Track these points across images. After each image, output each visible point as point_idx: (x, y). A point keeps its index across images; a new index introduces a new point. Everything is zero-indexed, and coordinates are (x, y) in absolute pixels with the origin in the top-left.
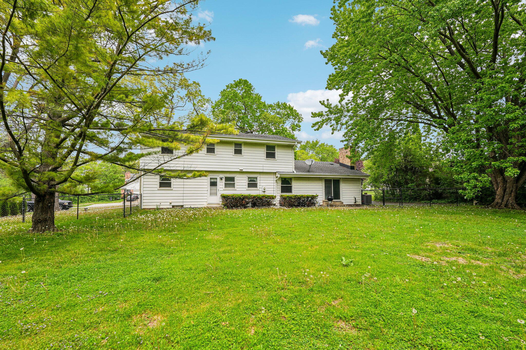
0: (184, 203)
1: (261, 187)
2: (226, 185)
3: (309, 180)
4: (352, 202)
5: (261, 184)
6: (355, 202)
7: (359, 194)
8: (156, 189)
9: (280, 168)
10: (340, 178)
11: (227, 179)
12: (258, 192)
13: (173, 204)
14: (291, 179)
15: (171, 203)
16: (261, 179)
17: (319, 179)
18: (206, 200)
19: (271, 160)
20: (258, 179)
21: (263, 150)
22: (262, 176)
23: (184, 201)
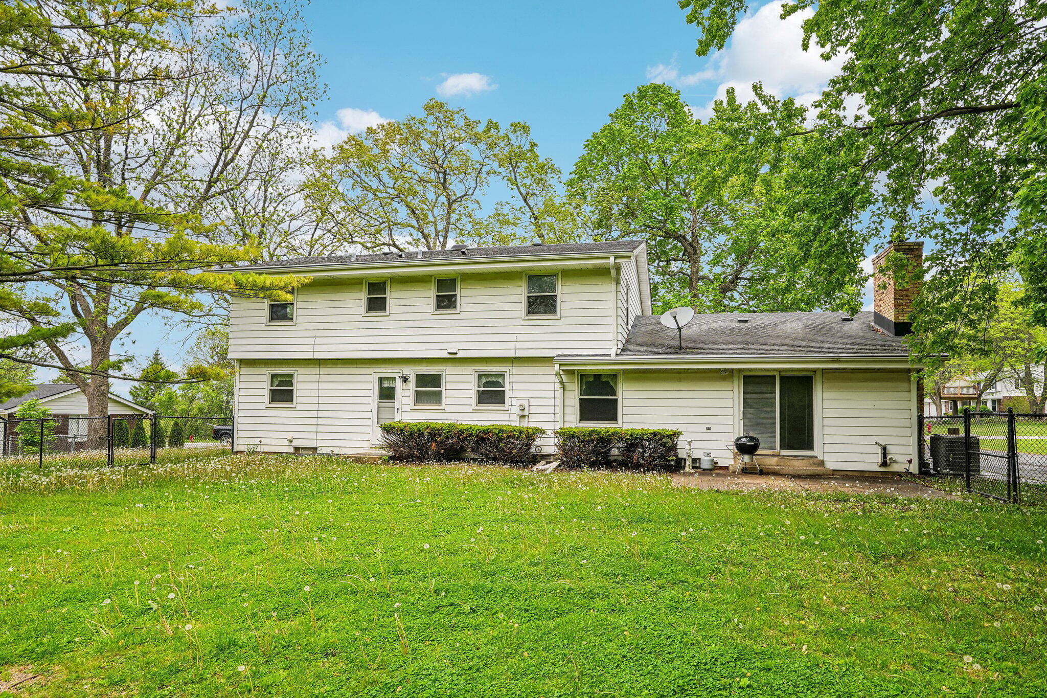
0: (319, 443)
1: (515, 402)
2: (420, 397)
3: (680, 380)
4: (873, 464)
5: (515, 394)
6: (884, 464)
7: (908, 431)
8: (263, 406)
9: (569, 345)
10: (815, 371)
11: (422, 380)
12: (505, 417)
13: (296, 443)
14: (614, 376)
15: (291, 441)
16: (516, 378)
17: (725, 375)
18: (367, 437)
19: (542, 321)
20: (507, 377)
21: (518, 291)
22: (518, 369)
23: (320, 436)
